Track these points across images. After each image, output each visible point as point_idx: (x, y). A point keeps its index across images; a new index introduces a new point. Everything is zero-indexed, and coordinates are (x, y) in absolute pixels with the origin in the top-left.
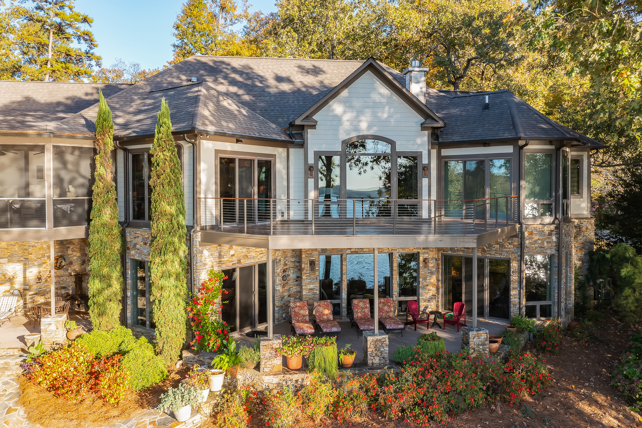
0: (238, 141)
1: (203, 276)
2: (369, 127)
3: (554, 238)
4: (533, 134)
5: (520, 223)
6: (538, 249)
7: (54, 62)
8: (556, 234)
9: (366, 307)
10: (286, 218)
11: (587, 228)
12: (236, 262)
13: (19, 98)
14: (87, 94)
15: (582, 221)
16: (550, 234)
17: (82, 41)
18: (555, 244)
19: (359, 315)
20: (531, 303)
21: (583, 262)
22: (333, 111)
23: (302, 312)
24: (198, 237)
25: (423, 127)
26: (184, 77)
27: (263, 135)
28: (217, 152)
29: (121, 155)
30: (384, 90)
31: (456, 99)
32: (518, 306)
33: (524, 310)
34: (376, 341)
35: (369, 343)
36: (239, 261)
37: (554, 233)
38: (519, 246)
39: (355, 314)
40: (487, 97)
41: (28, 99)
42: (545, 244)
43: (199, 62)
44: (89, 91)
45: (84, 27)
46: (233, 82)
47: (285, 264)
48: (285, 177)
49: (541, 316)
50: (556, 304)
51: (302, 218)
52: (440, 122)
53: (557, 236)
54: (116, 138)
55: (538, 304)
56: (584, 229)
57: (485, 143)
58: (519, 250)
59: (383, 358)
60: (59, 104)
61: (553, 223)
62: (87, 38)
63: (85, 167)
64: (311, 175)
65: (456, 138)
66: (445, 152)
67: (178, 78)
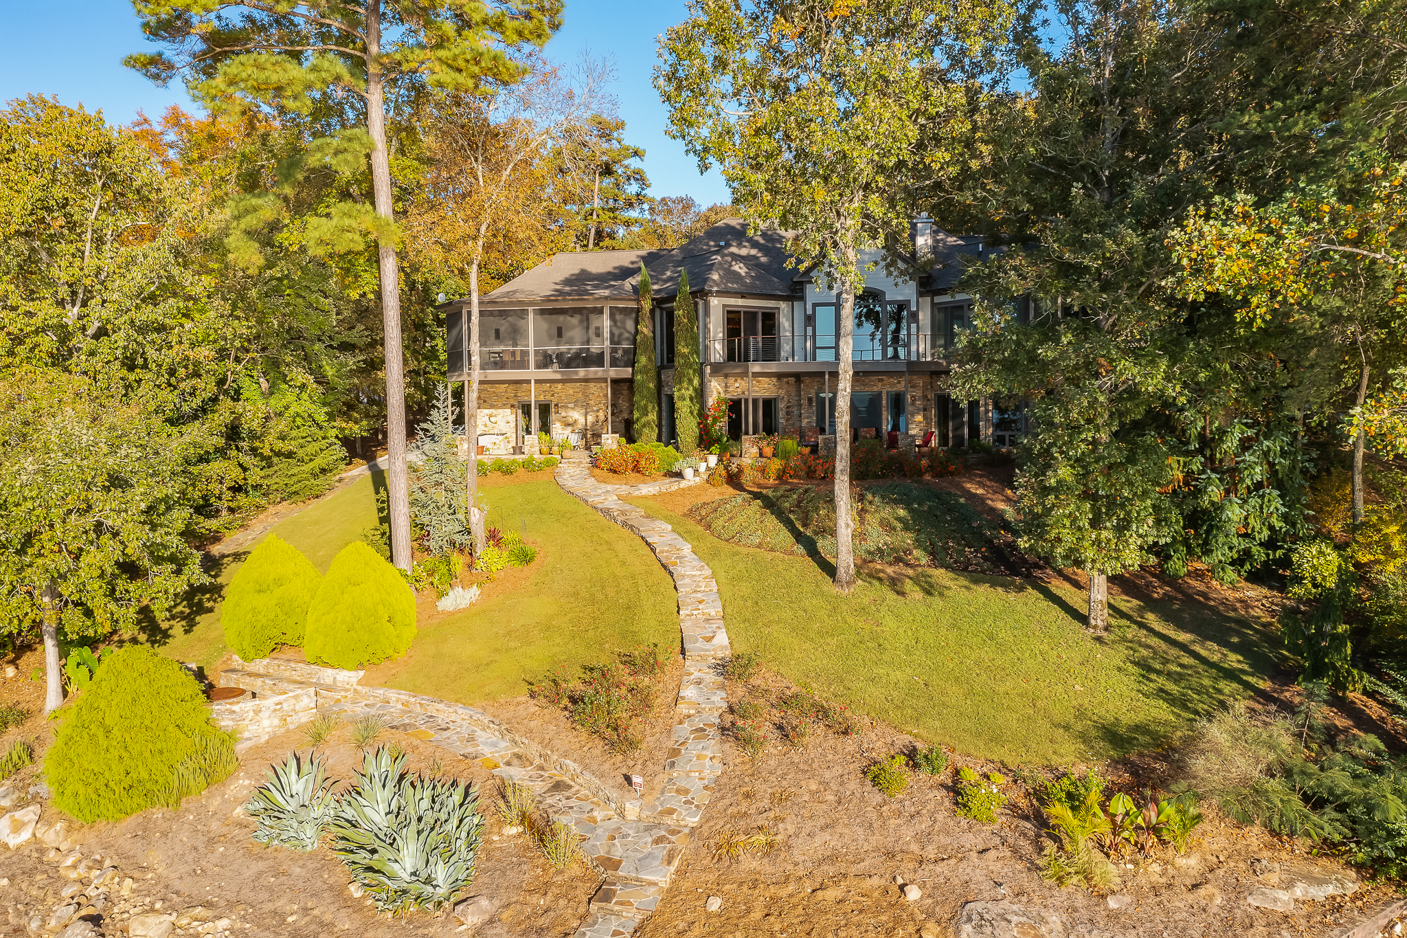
0: (744, 297)
1: (711, 401)
7: (601, 212)
12: (741, 393)
13: (577, 270)
14: (632, 263)
17: (632, 181)
20: (1000, 433)
24: (708, 370)
25: (911, 278)
26: (712, 243)
27: (764, 292)
28: (725, 306)
29: (658, 312)
33: (991, 438)
34: (825, 439)
36: (744, 393)
40: (980, 245)
41: (584, 272)
43: (728, 226)
44: (635, 259)
45: (634, 163)
46: (755, 244)
47: (789, 402)
54: (653, 300)
55: (1007, 434)
60: (609, 273)
62: (639, 176)
63: (630, 325)
64: (810, 324)
66: (938, 299)
67: (707, 244)
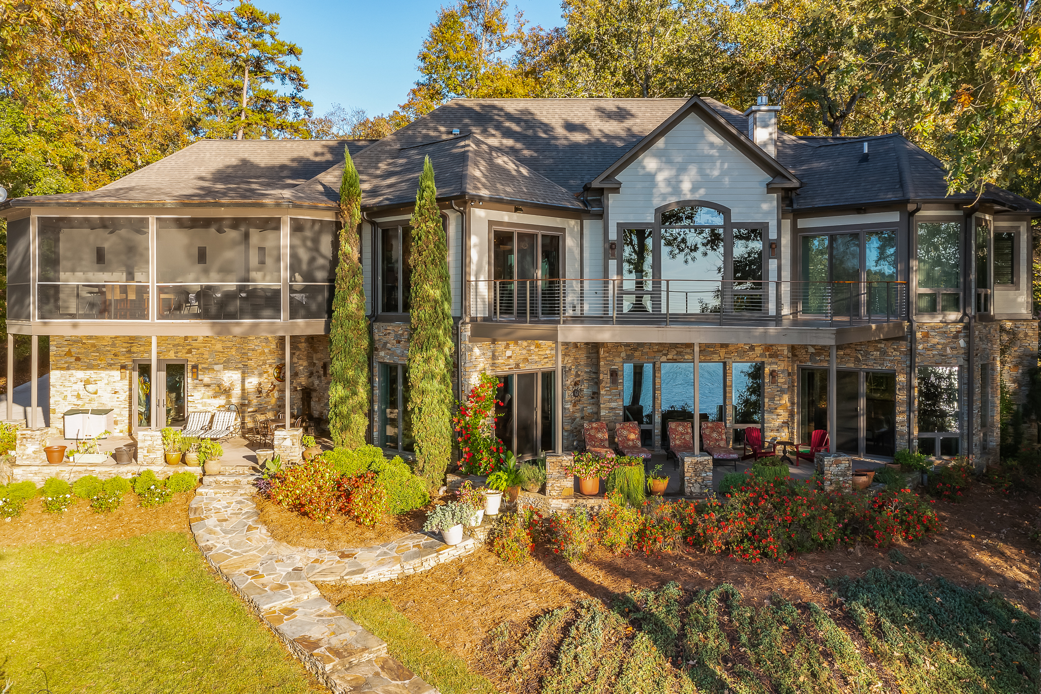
0: (517, 210)
1: (474, 380)
2: (694, 190)
3: (962, 342)
4: (929, 194)
5: (910, 321)
6: (937, 358)
7: (250, 112)
8: (965, 337)
9: (687, 433)
10: (578, 313)
11: (1026, 335)
12: (513, 366)
13: (234, 161)
14: (316, 154)
15: (1018, 323)
16: (956, 337)
17: (287, 81)
18: (963, 351)
19: (677, 442)
20: (927, 435)
21: (1020, 385)
22: (644, 168)
23: (600, 435)
24: (467, 331)
25: (770, 189)
26: (443, 129)
28: (491, 223)
29: (367, 230)
30: (714, 138)
31: (822, 148)
32: (906, 437)
33: (916, 443)
34: (697, 463)
35: (686, 466)
36: (517, 366)
37: (962, 334)
38: (909, 353)
39: (671, 441)
40: (866, 144)
41: (245, 163)
42: (949, 351)
43: (462, 107)
44: (319, 150)
45: (290, 61)
46: (508, 133)
47: (577, 375)
48: (578, 257)
49: (943, 454)
50: (966, 437)
51: (600, 313)
52: (794, 181)
53: (967, 339)
54: (364, 208)
55: (937, 436)
56: (1021, 335)
57: (860, 209)
58: (909, 359)
59: (706, 486)
60: (283, 167)
61: (961, 321)
62: (296, 77)
63: (325, 244)
64: (613, 255)
65: (819, 203)
66: (803, 223)
67: (436, 129)
